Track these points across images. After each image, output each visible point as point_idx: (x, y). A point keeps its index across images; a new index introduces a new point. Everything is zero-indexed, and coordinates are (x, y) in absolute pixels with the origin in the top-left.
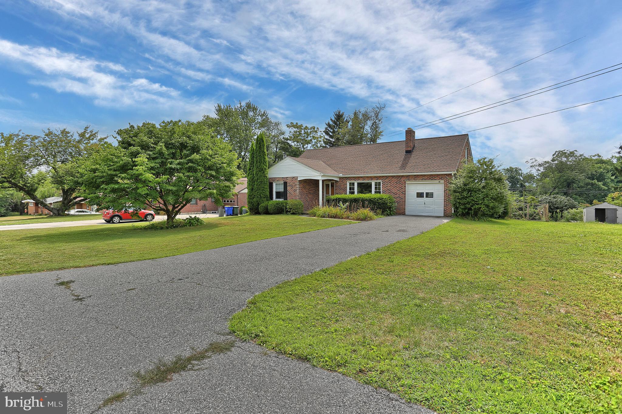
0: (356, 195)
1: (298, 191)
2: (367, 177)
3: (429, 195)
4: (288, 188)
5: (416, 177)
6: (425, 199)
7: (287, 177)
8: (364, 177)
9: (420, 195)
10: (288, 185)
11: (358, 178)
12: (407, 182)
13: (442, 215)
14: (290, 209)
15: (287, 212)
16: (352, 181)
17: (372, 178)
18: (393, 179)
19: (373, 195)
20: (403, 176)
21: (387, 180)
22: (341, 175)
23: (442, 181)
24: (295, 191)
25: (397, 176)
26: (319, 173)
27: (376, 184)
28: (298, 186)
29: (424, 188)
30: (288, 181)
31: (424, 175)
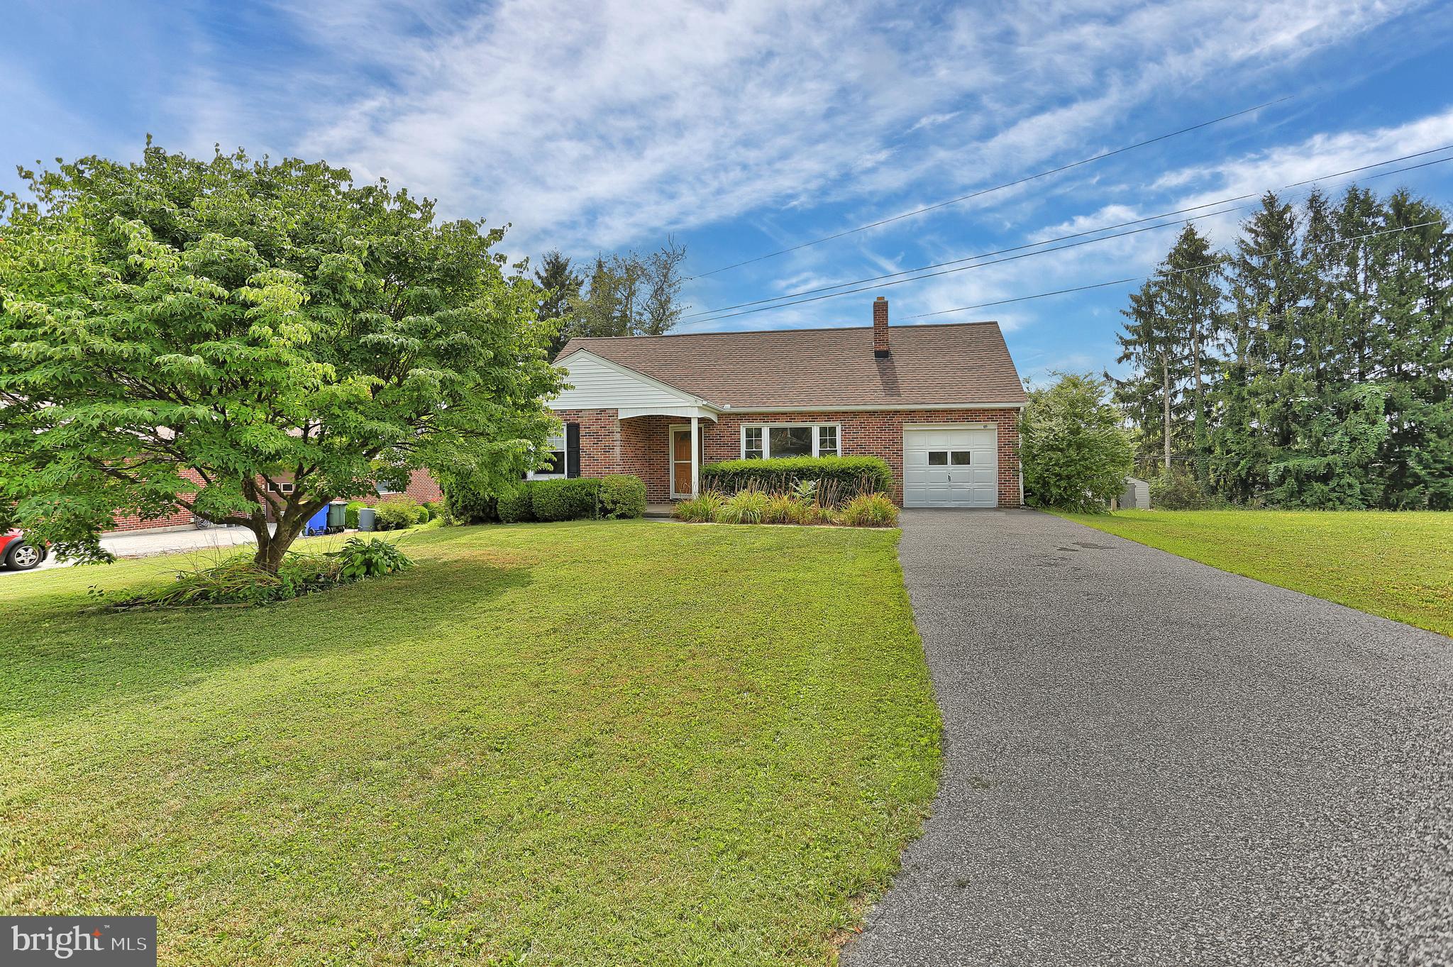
0: (767, 459)
1: (618, 450)
2: (801, 414)
3: (962, 458)
4: (584, 442)
5: (930, 416)
6: (950, 468)
7: (581, 411)
8: (793, 413)
9: (937, 458)
10: (582, 432)
11: (775, 416)
12: (907, 427)
13: (995, 503)
14: (614, 503)
15: (605, 512)
16: (755, 425)
17: (814, 416)
18: (872, 420)
19: (815, 458)
20: (896, 412)
21: (855, 422)
22: (727, 408)
23: (992, 425)
24: (608, 450)
25: (882, 412)
26: (692, 398)
27: (823, 431)
28: (618, 436)
29: (948, 442)
30: (583, 421)
31: (951, 411)
